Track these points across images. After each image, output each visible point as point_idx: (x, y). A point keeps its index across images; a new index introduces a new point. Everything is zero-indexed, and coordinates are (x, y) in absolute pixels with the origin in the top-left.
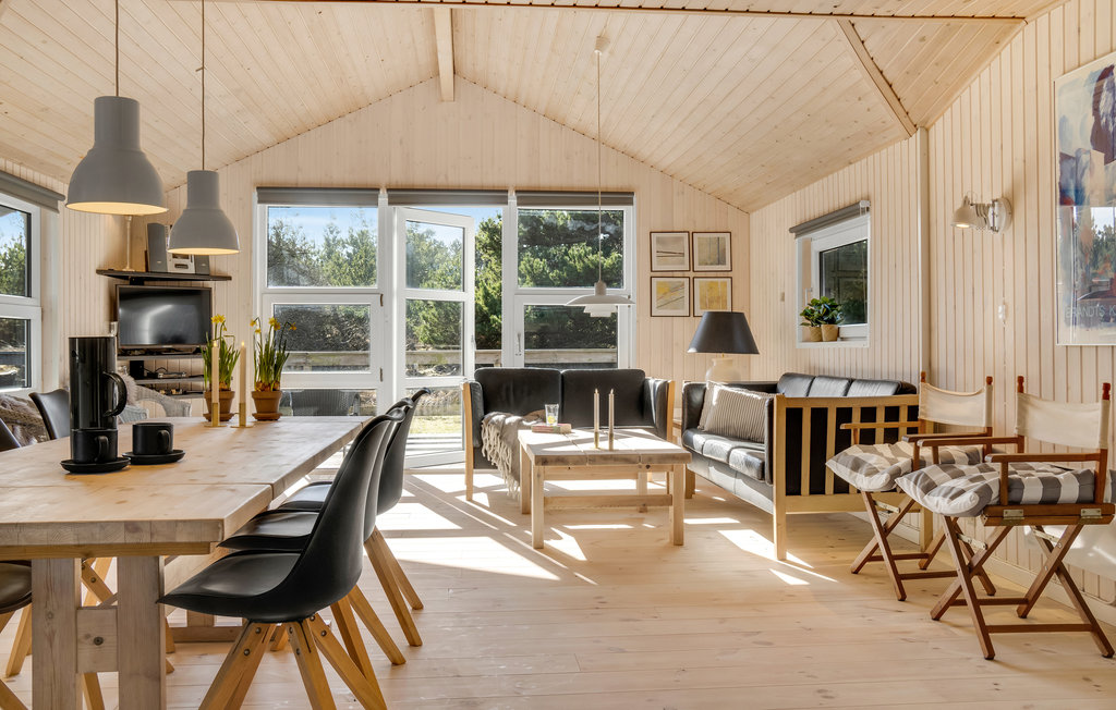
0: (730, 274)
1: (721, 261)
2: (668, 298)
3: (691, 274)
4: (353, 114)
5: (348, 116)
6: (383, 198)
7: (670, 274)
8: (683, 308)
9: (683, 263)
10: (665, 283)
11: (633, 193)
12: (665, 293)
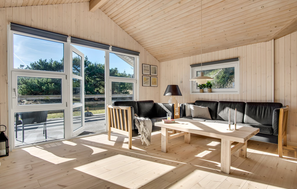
0: (157, 76)
1: (155, 73)
2: (146, 81)
3: (150, 76)
4: (57, 5)
5: (54, 5)
6: (69, 40)
7: (146, 75)
8: (149, 84)
9: (149, 73)
10: (145, 77)
11: (139, 53)
12: (145, 80)
